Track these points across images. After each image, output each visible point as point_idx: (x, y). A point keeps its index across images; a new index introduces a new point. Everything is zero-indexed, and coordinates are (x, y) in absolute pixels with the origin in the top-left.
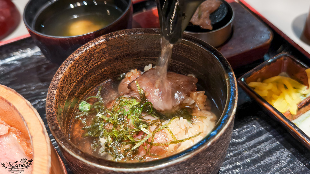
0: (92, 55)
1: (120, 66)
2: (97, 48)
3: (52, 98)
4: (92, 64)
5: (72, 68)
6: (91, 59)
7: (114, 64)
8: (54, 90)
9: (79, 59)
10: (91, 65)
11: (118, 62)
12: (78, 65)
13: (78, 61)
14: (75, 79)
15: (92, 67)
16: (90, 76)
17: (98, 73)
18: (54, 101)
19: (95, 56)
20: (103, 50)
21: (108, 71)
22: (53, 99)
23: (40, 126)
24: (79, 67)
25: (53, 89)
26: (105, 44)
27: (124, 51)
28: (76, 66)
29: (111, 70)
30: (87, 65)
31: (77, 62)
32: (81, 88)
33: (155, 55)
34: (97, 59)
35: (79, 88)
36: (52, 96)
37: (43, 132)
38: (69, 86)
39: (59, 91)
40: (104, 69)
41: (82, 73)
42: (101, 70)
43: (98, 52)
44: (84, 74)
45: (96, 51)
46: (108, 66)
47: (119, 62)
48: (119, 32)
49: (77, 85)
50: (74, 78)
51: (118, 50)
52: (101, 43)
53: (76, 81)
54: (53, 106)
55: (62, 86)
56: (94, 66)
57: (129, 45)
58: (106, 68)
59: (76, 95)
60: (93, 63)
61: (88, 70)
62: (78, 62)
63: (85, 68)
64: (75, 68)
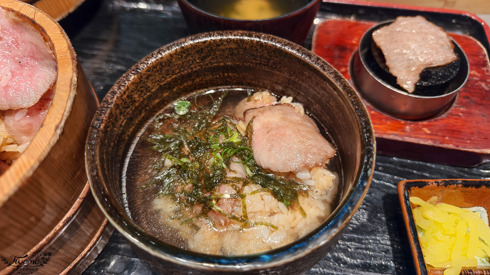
0: (213, 50)
1: (251, 79)
2: (222, 43)
3: (123, 84)
4: (210, 62)
5: (175, 56)
6: (210, 55)
7: (244, 74)
8: (133, 75)
9: (191, 48)
10: (208, 62)
11: (249, 74)
12: (187, 56)
13: (189, 50)
14: (177, 71)
15: (210, 65)
16: (205, 75)
17: (218, 76)
18: (122, 88)
19: (218, 53)
20: (230, 49)
21: (234, 79)
22: (124, 86)
23: (61, 117)
24: (188, 59)
25: (133, 72)
26: (235, 43)
27: (261, 63)
28: (182, 55)
29: (238, 80)
30: (202, 60)
31: (186, 51)
32: (186, 84)
33: (301, 88)
34: (220, 58)
35: (183, 83)
36: (125, 81)
37: (57, 127)
38: (163, 77)
39: (140, 79)
40: (228, 75)
41: (191, 67)
42: (223, 74)
43: (223, 50)
44: (194, 69)
45: (221, 47)
46: (234, 73)
47: (251, 75)
48: (263, 36)
49: (179, 79)
50: (176, 69)
51: (253, 59)
52: (231, 40)
53: (179, 75)
54: (117, 95)
55: (148, 73)
56: (213, 65)
57: (270, 59)
58: (230, 74)
59: (175, 90)
60: (213, 61)
61: (202, 67)
62: (188, 52)
63: (198, 63)
64: (180, 57)
